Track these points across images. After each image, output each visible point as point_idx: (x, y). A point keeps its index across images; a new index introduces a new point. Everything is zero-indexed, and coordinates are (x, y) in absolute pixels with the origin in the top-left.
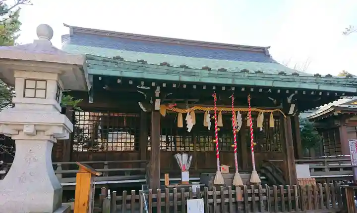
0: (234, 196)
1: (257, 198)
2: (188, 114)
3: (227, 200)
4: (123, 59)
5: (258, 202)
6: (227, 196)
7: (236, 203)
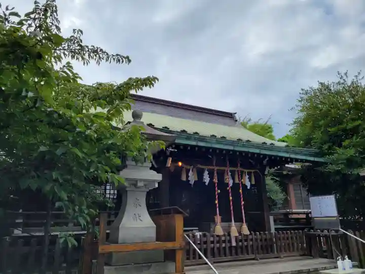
0: (230, 241)
1: (245, 243)
2: (191, 171)
3: (224, 245)
4: (154, 126)
5: (247, 246)
6: (224, 242)
7: (231, 247)
